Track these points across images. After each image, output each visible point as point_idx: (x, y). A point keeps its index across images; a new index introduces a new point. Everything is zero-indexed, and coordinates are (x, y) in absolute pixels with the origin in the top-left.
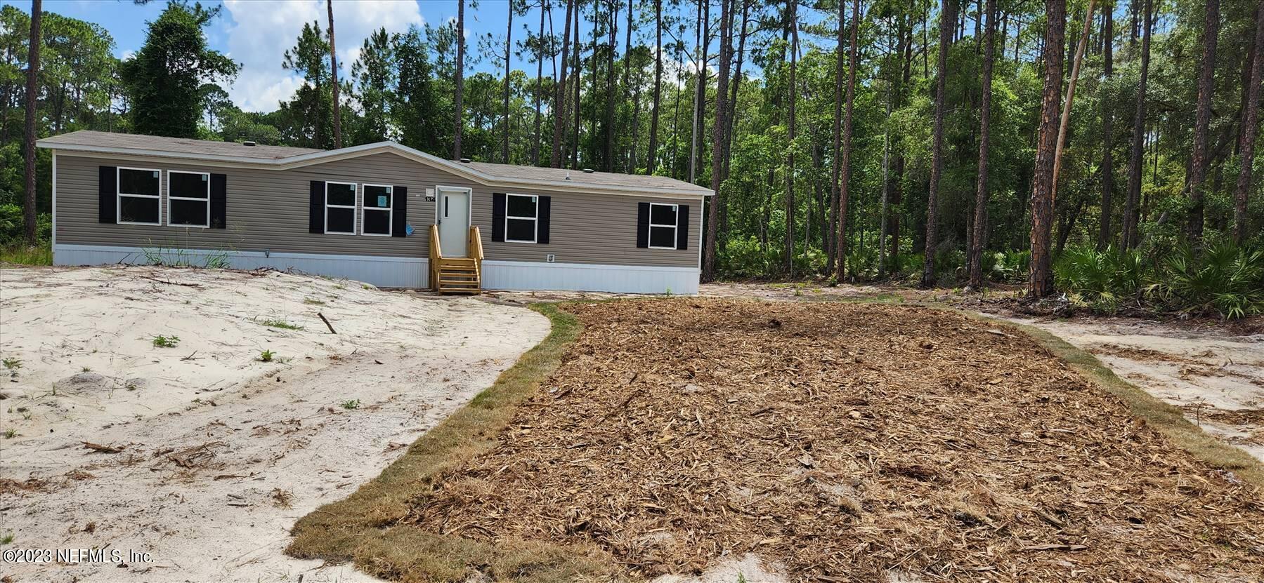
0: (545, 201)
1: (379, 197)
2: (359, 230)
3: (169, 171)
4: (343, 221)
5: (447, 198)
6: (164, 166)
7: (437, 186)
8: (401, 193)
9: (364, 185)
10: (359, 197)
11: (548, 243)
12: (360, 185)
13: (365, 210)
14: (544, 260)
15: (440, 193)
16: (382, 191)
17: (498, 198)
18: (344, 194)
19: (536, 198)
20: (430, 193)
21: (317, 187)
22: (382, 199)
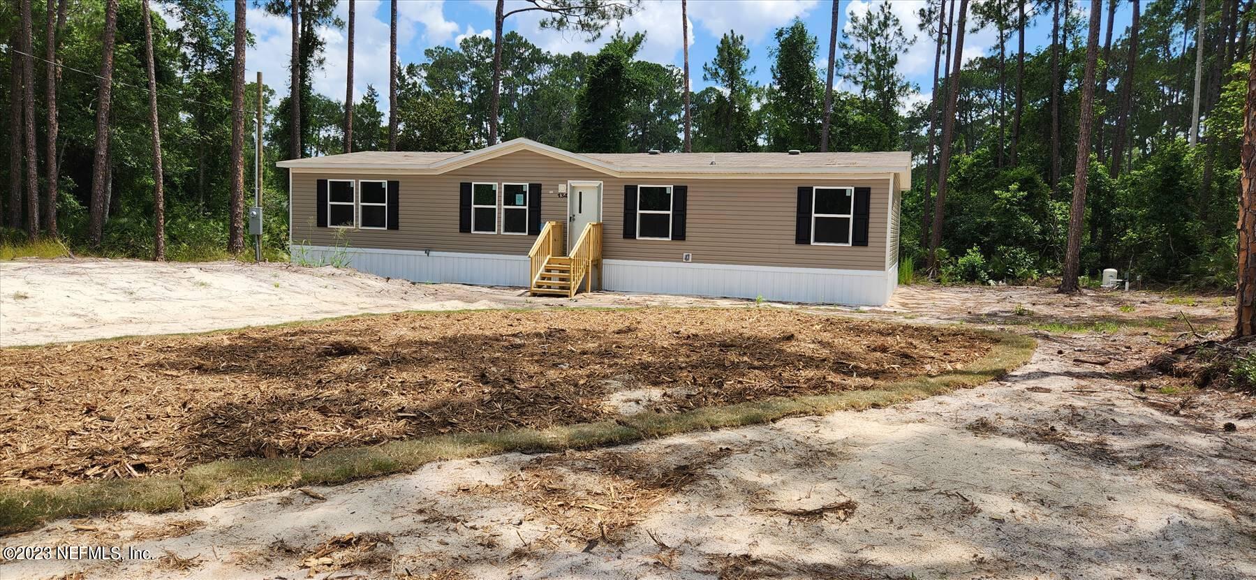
0: (681, 191)
1: (517, 195)
2: (499, 230)
3: (360, 181)
4: (486, 221)
5: (580, 193)
6: (356, 177)
7: (569, 182)
8: (536, 189)
9: (503, 184)
10: (500, 195)
11: (684, 239)
12: (500, 184)
13: (506, 210)
14: (680, 260)
15: (573, 188)
16: (519, 189)
17: (630, 190)
18: (486, 194)
19: (670, 189)
20: (562, 188)
21: (465, 188)
22: (519, 197)
